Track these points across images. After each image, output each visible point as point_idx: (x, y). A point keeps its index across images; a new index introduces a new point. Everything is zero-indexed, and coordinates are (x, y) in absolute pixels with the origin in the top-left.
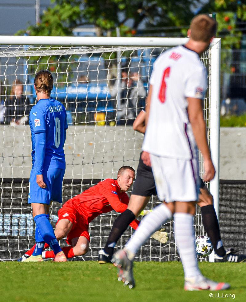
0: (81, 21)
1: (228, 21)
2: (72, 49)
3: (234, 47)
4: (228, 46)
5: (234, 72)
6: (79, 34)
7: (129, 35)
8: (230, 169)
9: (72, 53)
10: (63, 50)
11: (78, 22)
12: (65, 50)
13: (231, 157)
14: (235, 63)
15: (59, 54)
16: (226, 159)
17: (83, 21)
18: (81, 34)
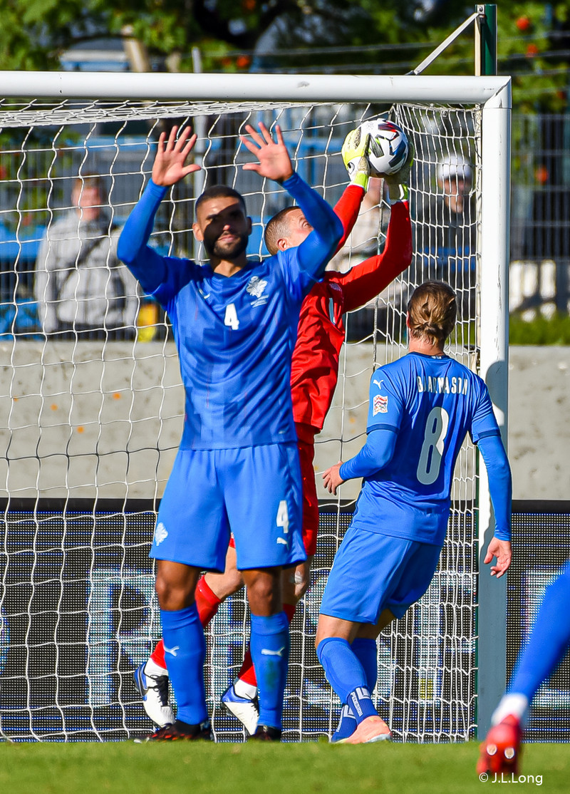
0: (83, 28)
1: (528, 30)
2: (65, 108)
3: (543, 106)
4: (528, 103)
5: (544, 183)
6: (77, 67)
7: (232, 67)
8: (534, 471)
9: (64, 122)
10: (38, 112)
11: (76, 32)
12: (42, 113)
13: (538, 433)
14: (549, 153)
15: (24, 124)
16: (524, 442)
17: (92, 28)
18: (85, 67)
